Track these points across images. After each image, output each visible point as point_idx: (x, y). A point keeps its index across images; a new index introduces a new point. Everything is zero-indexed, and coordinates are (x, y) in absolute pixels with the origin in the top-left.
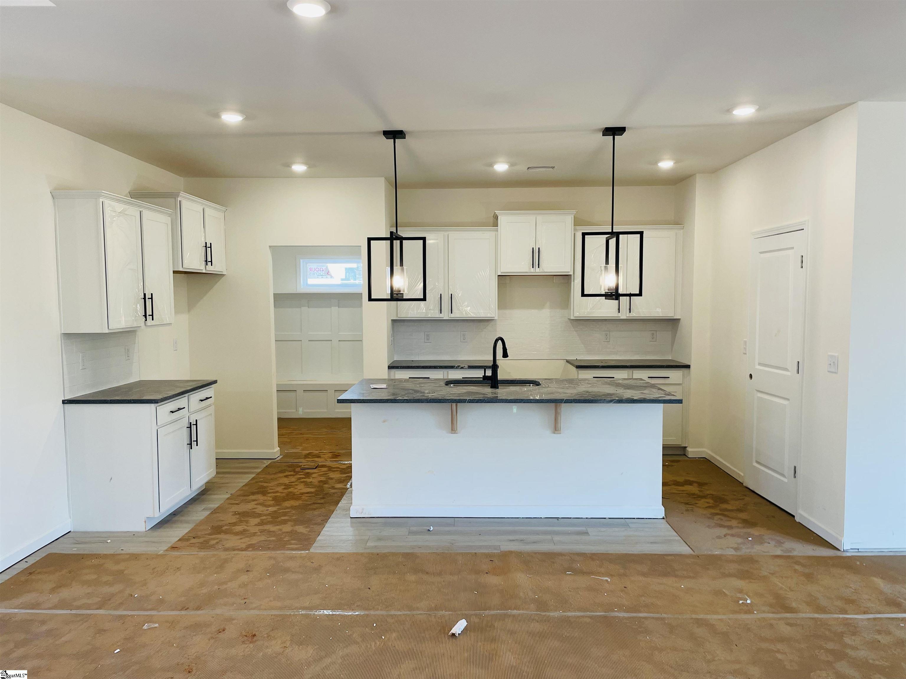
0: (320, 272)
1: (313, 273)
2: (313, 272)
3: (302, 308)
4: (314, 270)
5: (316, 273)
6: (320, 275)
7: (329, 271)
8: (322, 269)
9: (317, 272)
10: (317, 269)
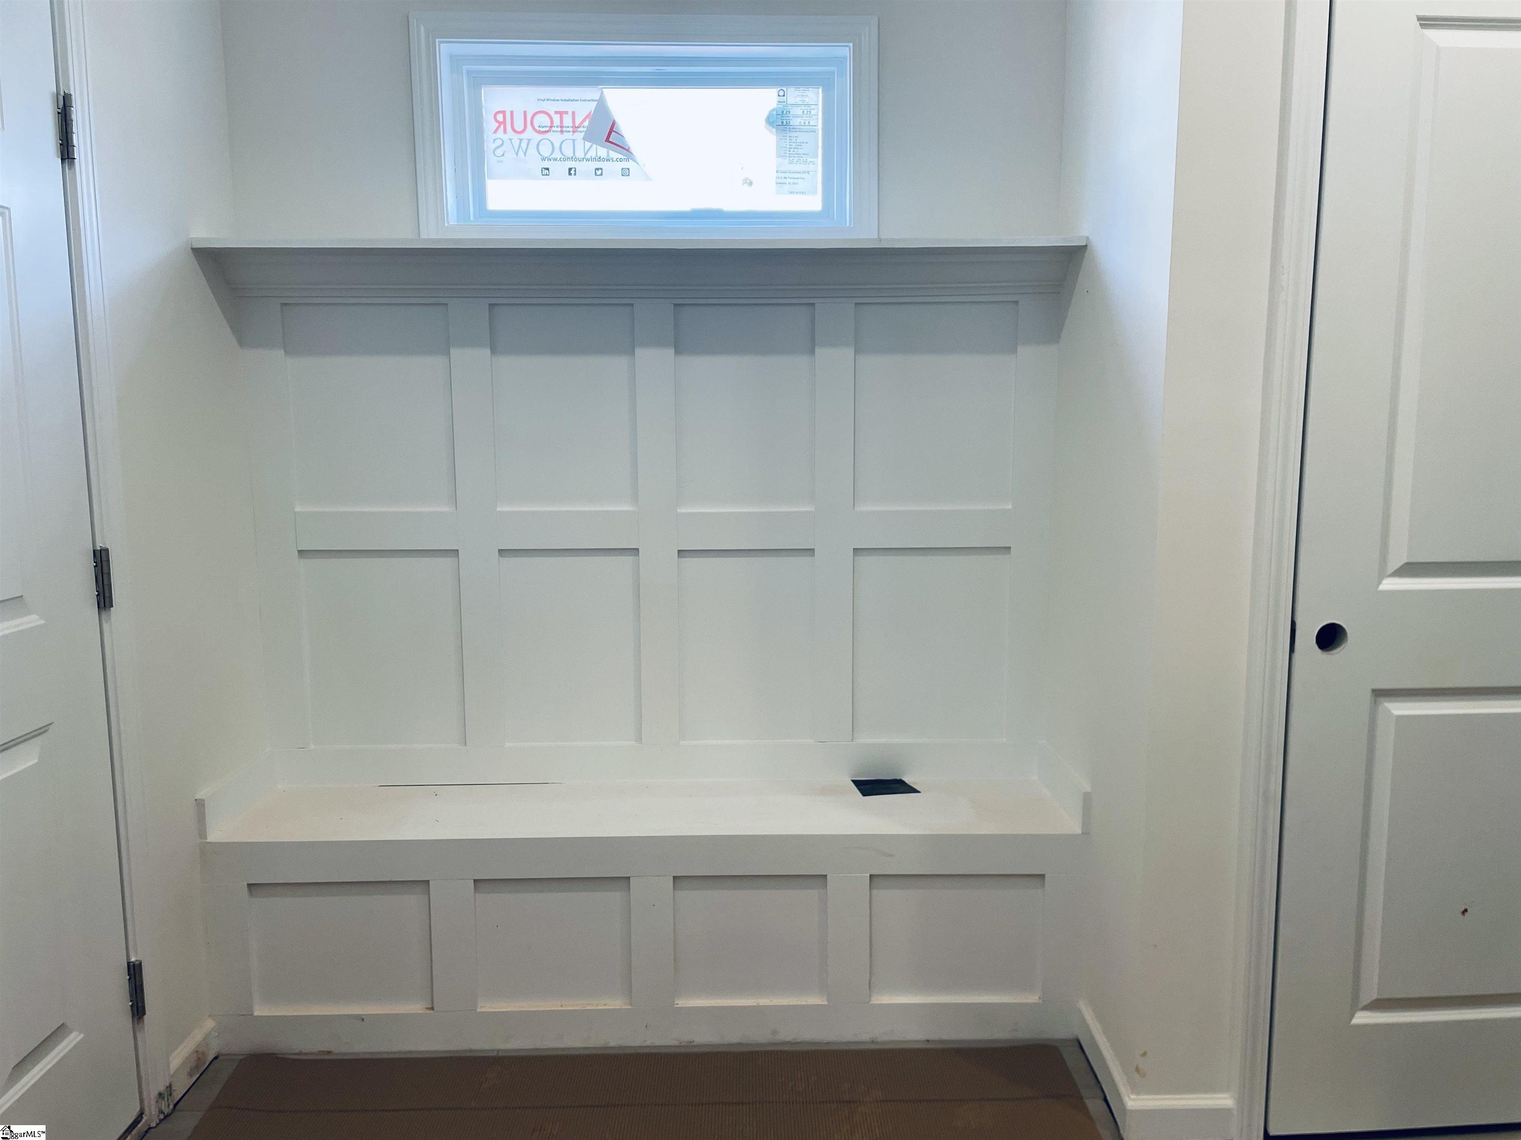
0: (555, 137)
1: (516, 143)
2: (516, 138)
3: (454, 352)
4: (519, 126)
5: (533, 145)
6: (557, 155)
7: (614, 124)
8: (568, 121)
9: (539, 137)
10: (542, 121)
